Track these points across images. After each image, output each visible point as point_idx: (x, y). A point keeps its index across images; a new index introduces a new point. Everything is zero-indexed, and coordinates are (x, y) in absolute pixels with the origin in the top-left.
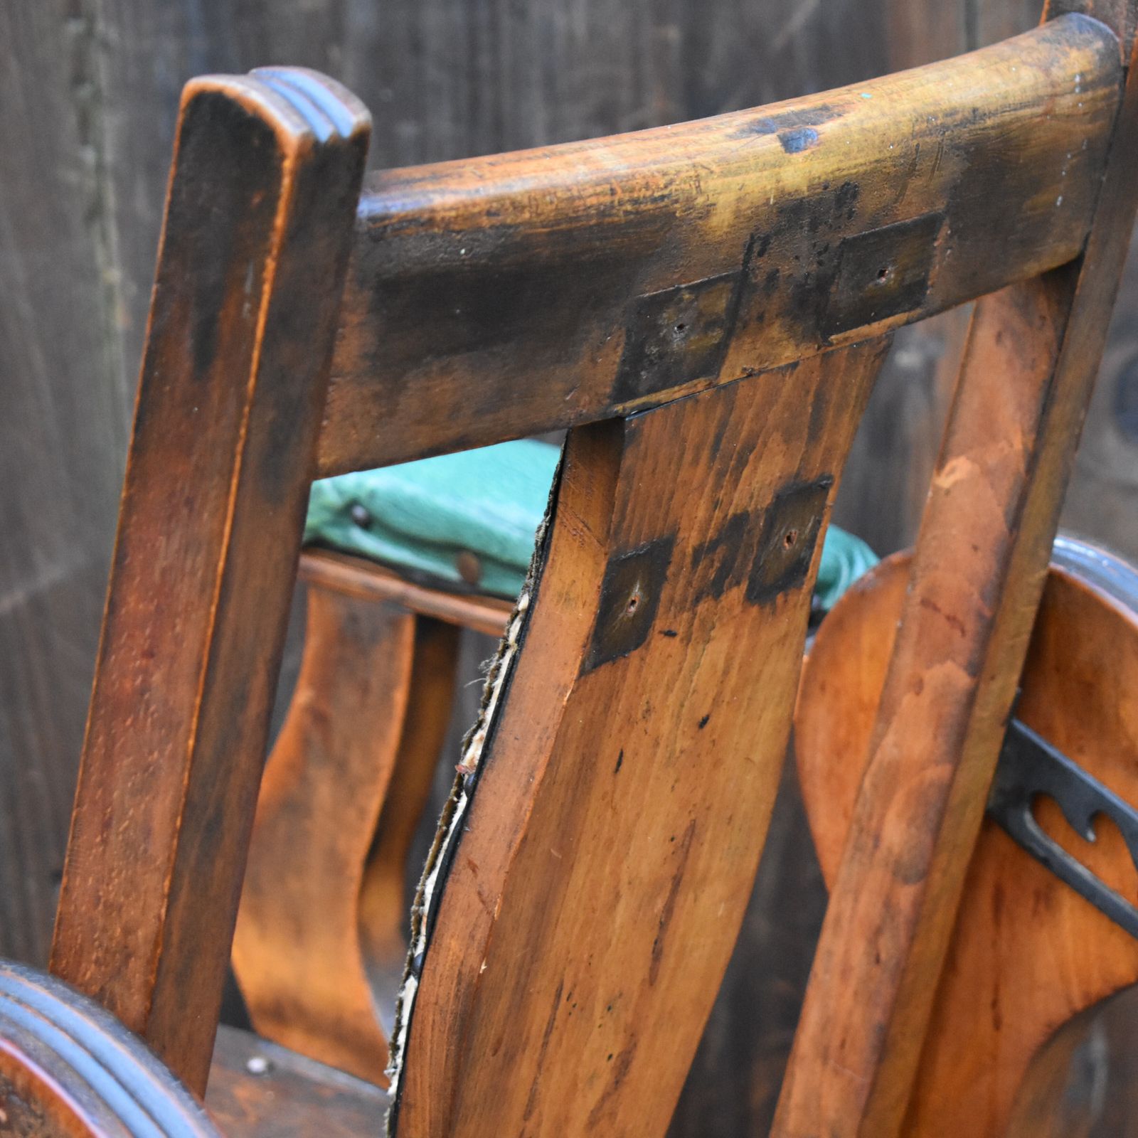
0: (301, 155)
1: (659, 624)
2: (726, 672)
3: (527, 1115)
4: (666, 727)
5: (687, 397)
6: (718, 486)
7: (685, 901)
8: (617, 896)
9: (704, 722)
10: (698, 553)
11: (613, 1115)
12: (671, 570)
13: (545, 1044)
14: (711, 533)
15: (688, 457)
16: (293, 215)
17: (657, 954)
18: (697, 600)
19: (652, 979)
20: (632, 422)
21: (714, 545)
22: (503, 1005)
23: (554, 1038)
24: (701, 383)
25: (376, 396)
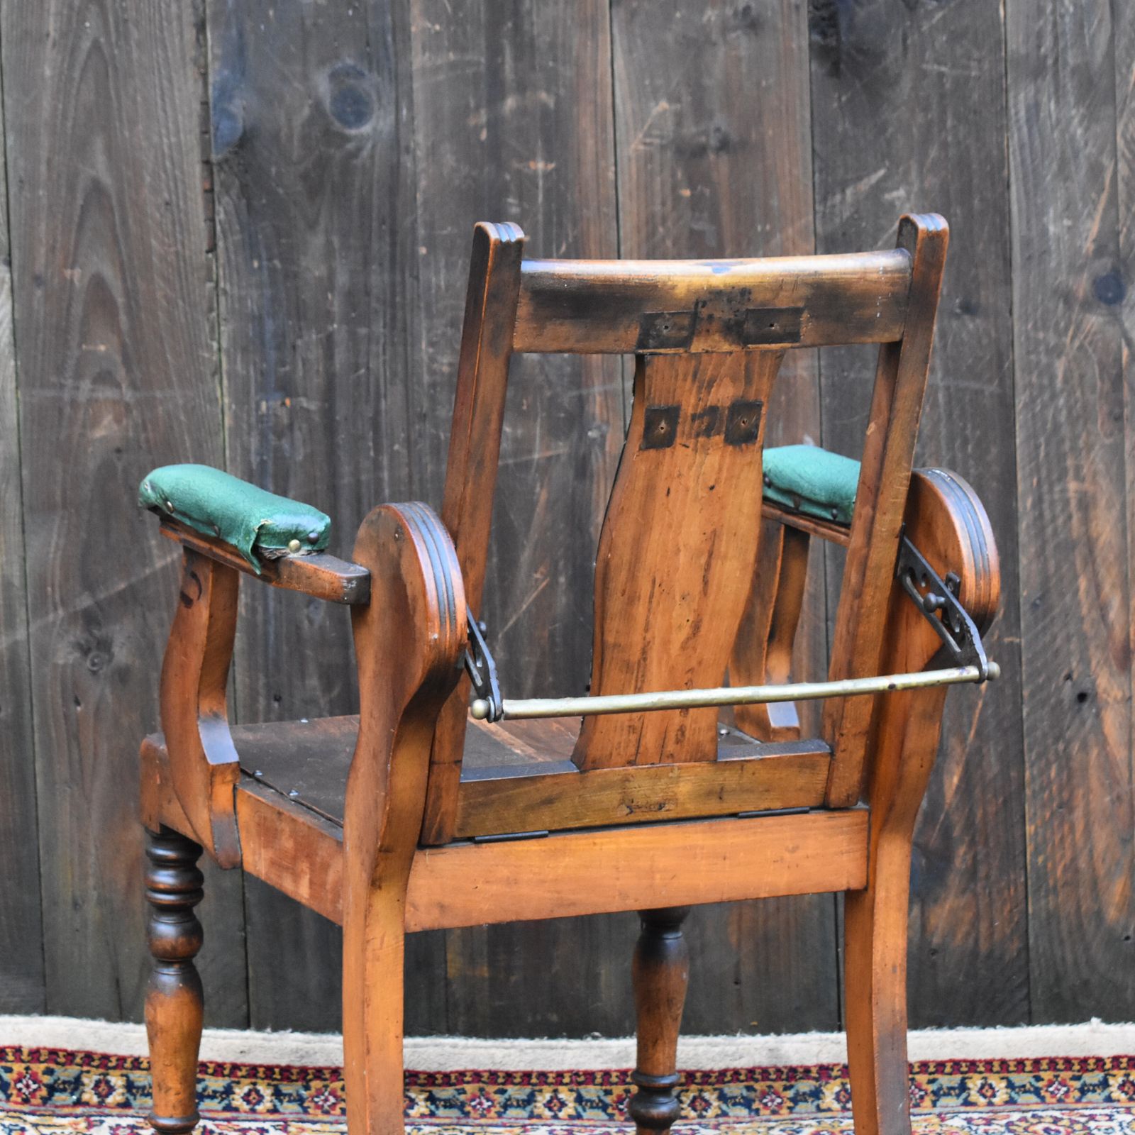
0: (495, 244)
1: (678, 440)
2: (720, 469)
3: (646, 630)
4: (692, 484)
5: (675, 354)
6: (699, 392)
7: (717, 565)
8: (679, 550)
9: (712, 488)
10: (694, 417)
11: (694, 649)
12: (680, 420)
13: (650, 602)
14: (699, 410)
15: (681, 377)
16: (494, 263)
17: (706, 582)
18: (698, 435)
19: (705, 592)
20: (649, 358)
21: (701, 416)
22: (623, 576)
23: (654, 600)
24: (681, 350)
25: (535, 328)
